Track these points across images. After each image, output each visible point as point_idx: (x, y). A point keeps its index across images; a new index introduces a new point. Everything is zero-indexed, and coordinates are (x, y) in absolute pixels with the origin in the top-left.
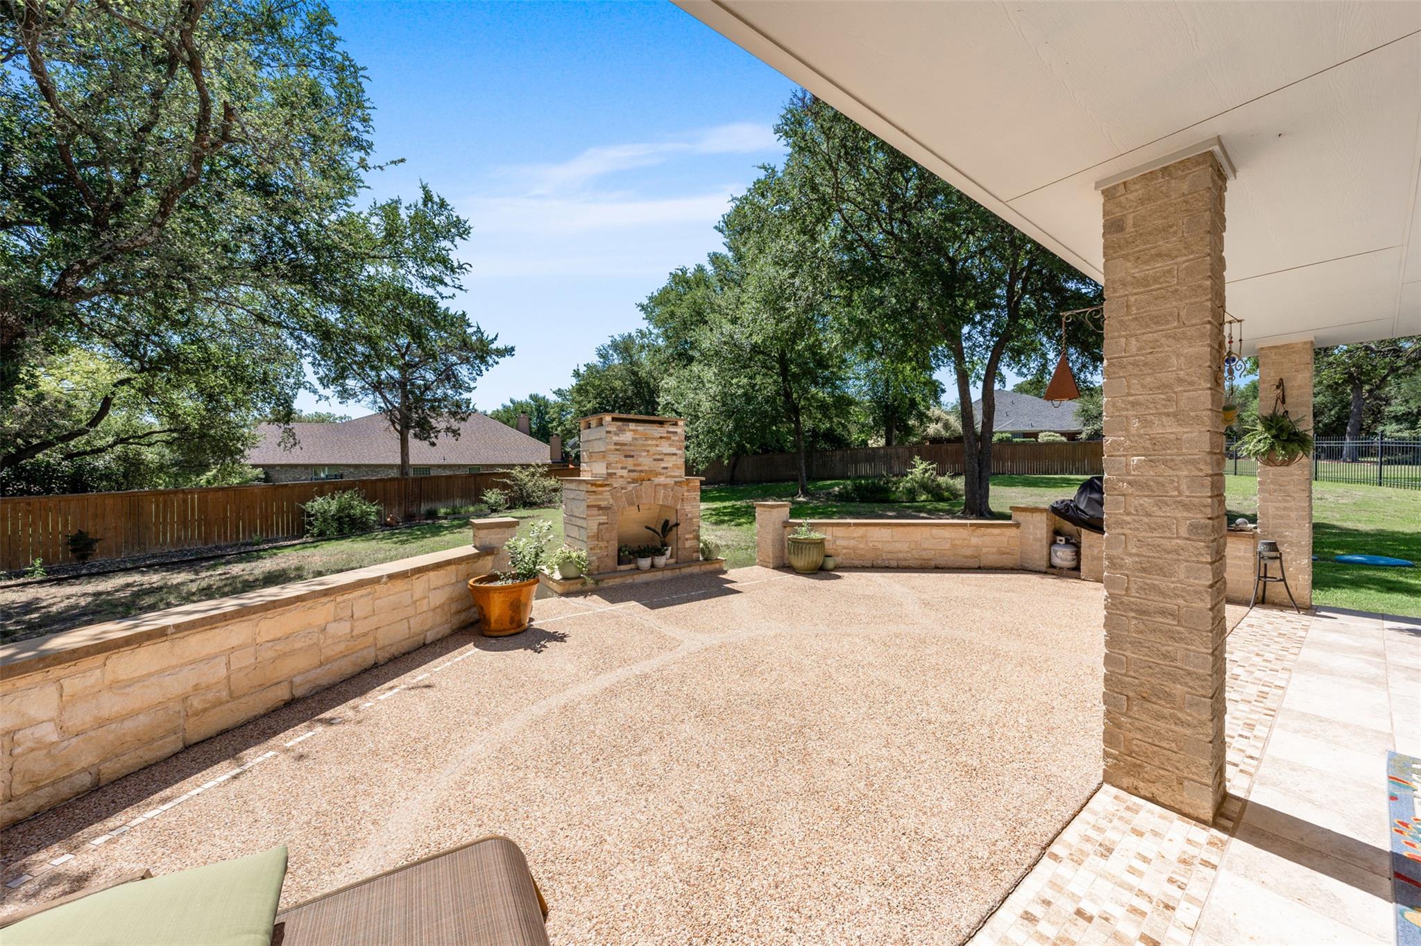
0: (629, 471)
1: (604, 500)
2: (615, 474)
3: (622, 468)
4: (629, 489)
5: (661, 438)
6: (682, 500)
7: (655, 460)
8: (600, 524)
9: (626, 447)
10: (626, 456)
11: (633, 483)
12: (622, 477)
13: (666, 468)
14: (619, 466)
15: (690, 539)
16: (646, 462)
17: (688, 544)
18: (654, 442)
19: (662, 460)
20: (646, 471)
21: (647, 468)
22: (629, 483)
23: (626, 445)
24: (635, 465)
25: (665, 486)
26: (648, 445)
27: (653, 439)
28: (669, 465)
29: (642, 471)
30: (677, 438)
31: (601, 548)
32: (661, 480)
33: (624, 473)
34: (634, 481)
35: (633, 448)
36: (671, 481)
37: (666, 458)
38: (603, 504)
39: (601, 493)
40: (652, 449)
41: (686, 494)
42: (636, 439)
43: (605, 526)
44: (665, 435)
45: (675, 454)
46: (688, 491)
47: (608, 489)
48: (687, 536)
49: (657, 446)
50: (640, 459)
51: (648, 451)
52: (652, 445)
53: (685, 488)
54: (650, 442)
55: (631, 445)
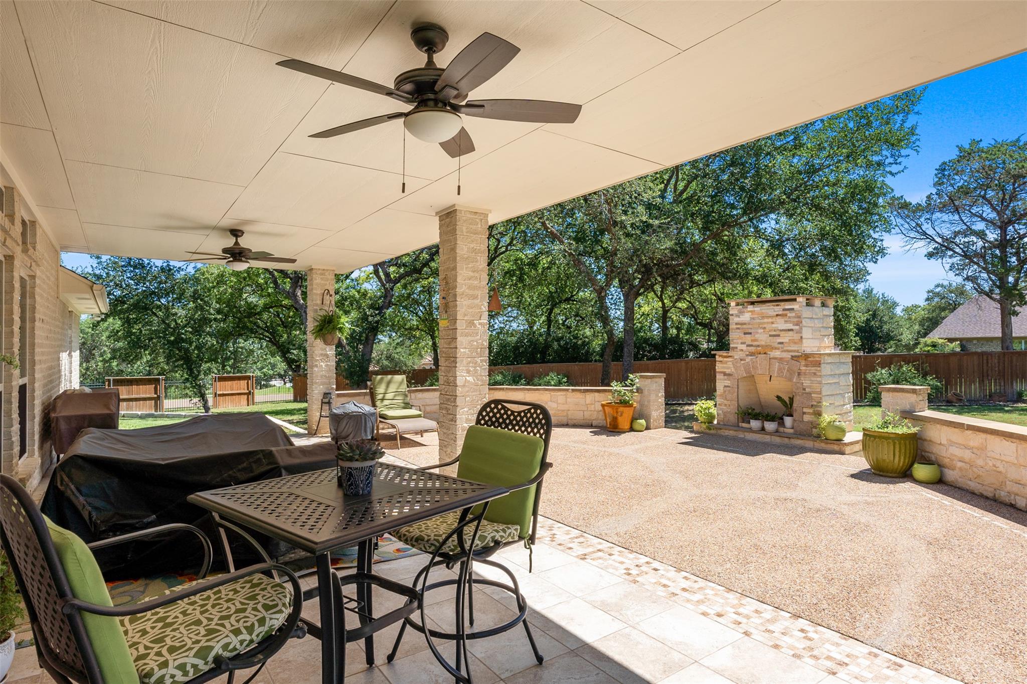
0: (748, 346)
1: (728, 368)
2: (737, 348)
3: (742, 343)
4: (747, 360)
5: (777, 315)
6: (799, 374)
7: (770, 336)
8: (725, 386)
9: (744, 326)
10: (745, 334)
11: (751, 356)
12: (742, 350)
13: (781, 343)
14: (740, 341)
15: (809, 413)
16: (762, 338)
17: (807, 418)
18: (770, 320)
19: (778, 336)
20: (762, 346)
21: (763, 343)
22: (747, 355)
23: (745, 324)
24: (752, 341)
25: (781, 360)
26: (764, 323)
27: (768, 317)
28: (785, 340)
29: (758, 346)
30: (793, 314)
31: (726, 405)
32: (777, 354)
33: (744, 347)
34: (752, 354)
35: (750, 326)
36: (787, 356)
37: (782, 334)
38: (728, 371)
39: (726, 362)
40: (768, 327)
41: (803, 368)
42: (753, 319)
43: (728, 388)
44: (780, 313)
45: (792, 330)
46: (806, 366)
47: (730, 359)
48: (805, 410)
49: (772, 323)
50: (756, 336)
51: (765, 328)
52: (768, 323)
53: (803, 363)
54: (766, 320)
55: (749, 324)
